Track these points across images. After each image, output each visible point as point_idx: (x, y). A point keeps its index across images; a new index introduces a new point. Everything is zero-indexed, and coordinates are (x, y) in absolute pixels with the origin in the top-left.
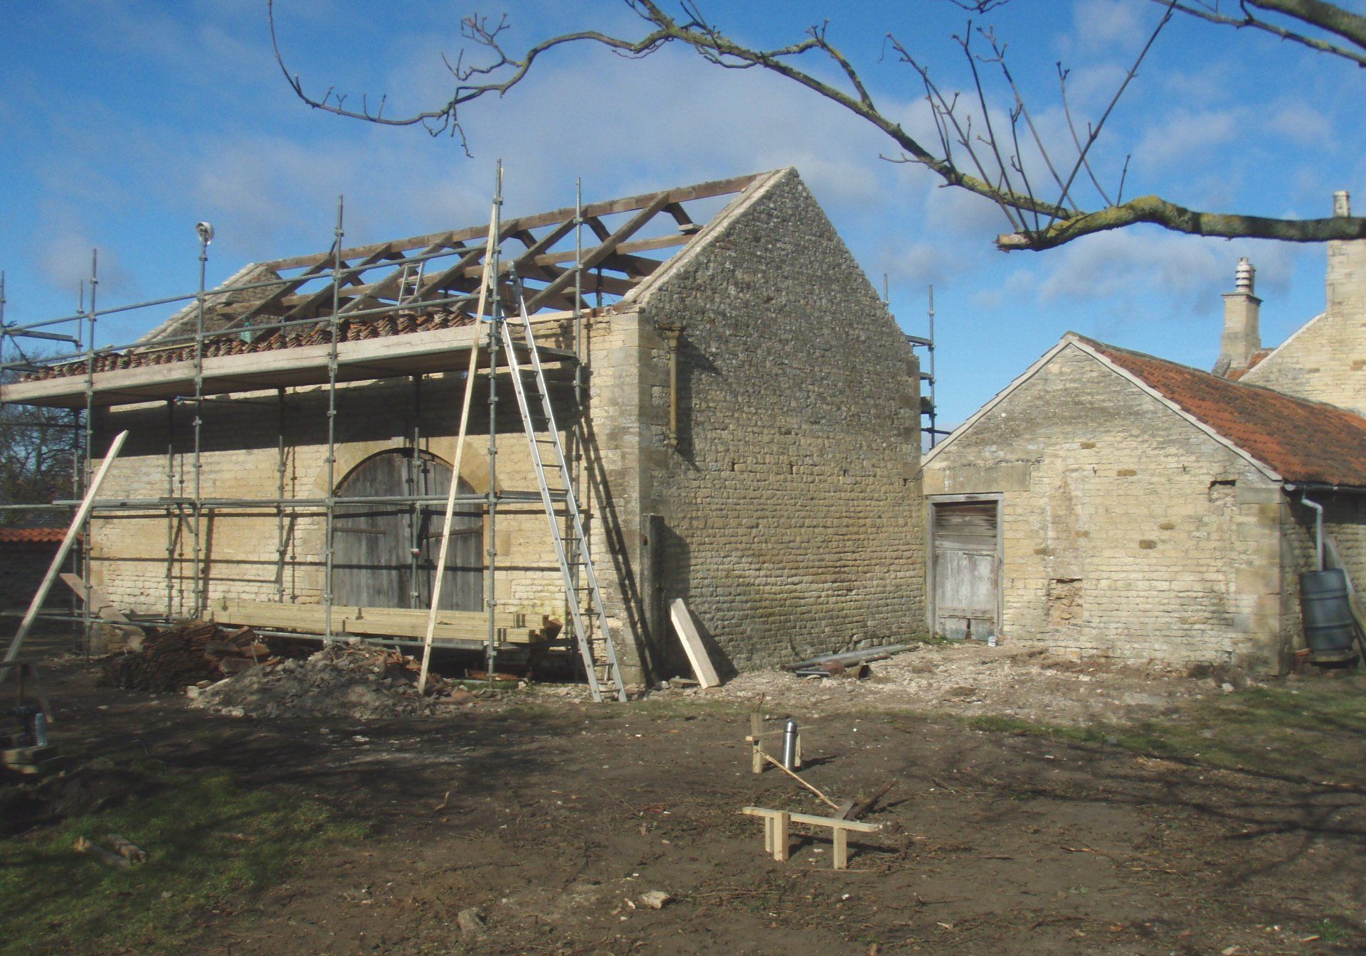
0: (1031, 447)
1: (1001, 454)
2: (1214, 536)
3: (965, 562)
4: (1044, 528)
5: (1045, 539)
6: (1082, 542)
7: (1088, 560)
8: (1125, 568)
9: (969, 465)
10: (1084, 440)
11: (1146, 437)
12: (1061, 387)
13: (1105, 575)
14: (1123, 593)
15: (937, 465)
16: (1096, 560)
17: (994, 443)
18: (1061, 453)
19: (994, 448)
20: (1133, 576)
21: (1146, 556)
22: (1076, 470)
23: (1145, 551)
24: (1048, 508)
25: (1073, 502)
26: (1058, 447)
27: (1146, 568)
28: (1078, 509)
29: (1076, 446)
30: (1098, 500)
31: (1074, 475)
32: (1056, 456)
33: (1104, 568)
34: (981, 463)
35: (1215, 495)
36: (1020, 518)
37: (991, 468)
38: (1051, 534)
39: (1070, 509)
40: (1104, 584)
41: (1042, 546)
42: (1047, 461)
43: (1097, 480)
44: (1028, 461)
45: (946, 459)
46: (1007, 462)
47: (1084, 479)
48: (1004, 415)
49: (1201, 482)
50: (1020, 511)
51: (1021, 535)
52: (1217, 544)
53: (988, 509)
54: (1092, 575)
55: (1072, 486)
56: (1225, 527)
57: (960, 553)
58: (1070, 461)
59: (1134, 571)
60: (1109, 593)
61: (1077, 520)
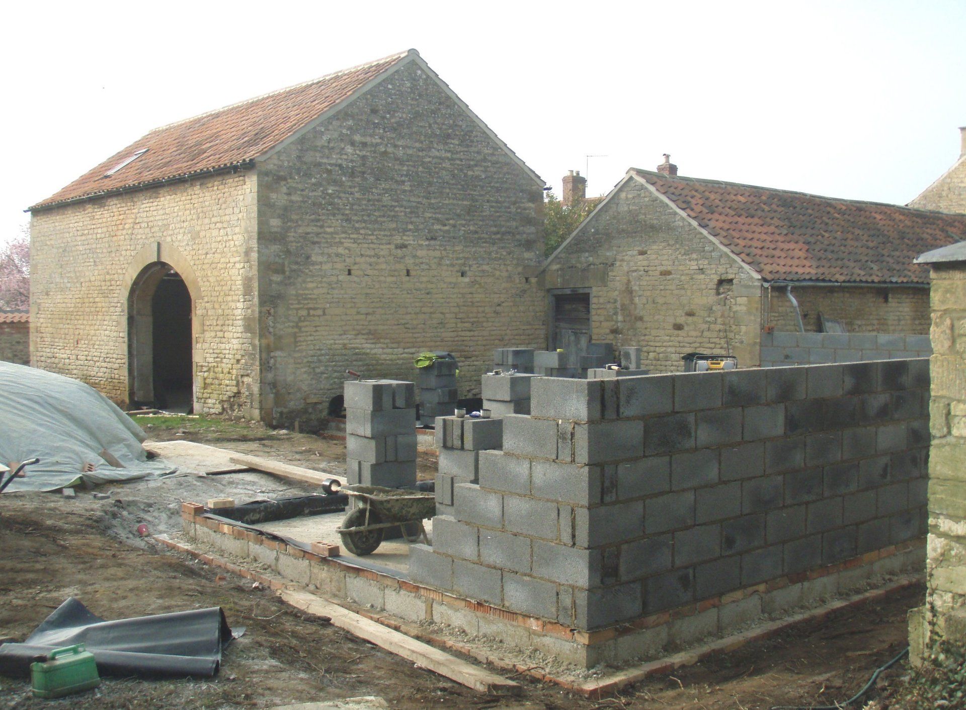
0: (608, 254)
1: (591, 259)
2: (719, 321)
3: (572, 338)
4: (616, 314)
5: (617, 322)
6: (639, 324)
7: (643, 338)
8: (665, 344)
9: (572, 267)
10: (640, 248)
11: (678, 246)
12: (626, 209)
13: (652, 349)
14: (663, 363)
15: (555, 267)
16: (647, 338)
17: (587, 251)
18: (626, 258)
19: (587, 254)
20: (669, 350)
21: (678, 336)
22: (635, 271)
23: (676, 332)
24: (618, 299)
25: (634, 294)
26: (624, 254)
27: (677, 344)
28: (637, 300)
29: (635, 253)
30: (648, 293)
31: (634, 274)
32: (622, 260)
33: (652, 344)
34: (579, 265)
35: (721, 290)
36: (602, 306)
37: (584, 270)
38: (620, 318)
39: (632, 300)
40: (652, 355)
41: (615, 327)
42: (618, 263)
43: (647, 278)
44: (607, 264)
45: (559, 263)
46: (594, 265)
47: (639, 278)
48: (593, 230)
49: (711, 280)
50: (601, 300)
51: (602, 318)
52: (722, 327)
53: (584, 299)
54: (645, 349)
55: (633, 283)
56: (726, 314)
57: (570, 331)
58: (632, 264)
59: (670, 346)
60: (654, 362)
61: (636, 308)
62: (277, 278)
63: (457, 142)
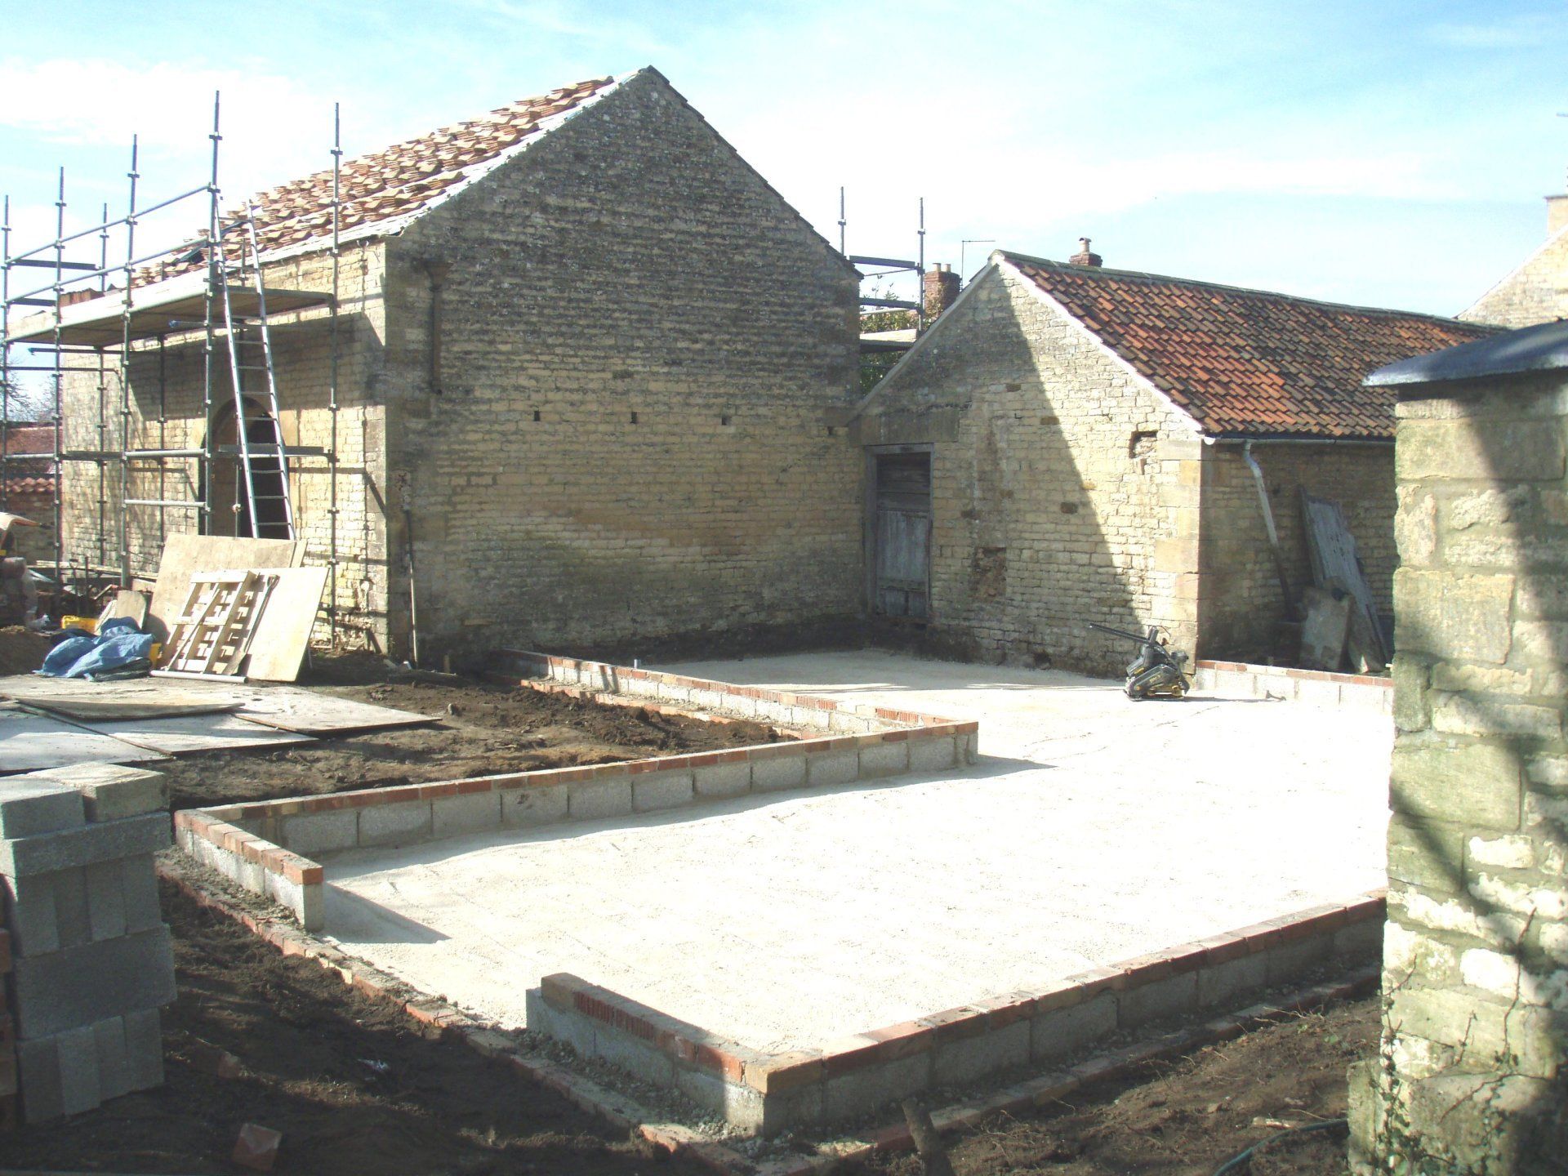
0: (959, 390)
1: (932, 398)
2: (1134, 499)
3: (903, 525)
4: (970, 486)
5: (972, 499)
6: (1007, 504)
7: (1012, 526)
8: (1047, 536)
9: (903, 410)
10: (1009, 381)
11: (1069, 377)
12: (989, 317)
13: (1027, 544)
14: (1044, 567)
15: (876, 410)
16: (1020, 526)
17: (927, 385)
18: (987, 397)
19: (926, 390)
20: (1055, 546)
21: (1068, 523)
22: (1002, 417)
23: (1067, 516)
24: (975, 463)
25: (999, 455)
26: (985, 389)
27: (1067, 537)
28: (1004, 464)
29: (1002, 388)
30: (1022, 454)
31: (1000, 422)
32: (983, 400)
33: (1027, 535)
34: (913, 408)
35: (1138, 449)
36: (948, 474)
37: (922, 415)
38: (977, 493)
39: (995, 463)
40: (1026, 554)
41: (969, 507)
42: (974, 406)
43: (1021, 429)
44: (957, 406)
45: (882, 404)
46: (937, 406)
47: (1008, 429)
48: (935, 351)
49: (1121, 432)
50: (948, 465)
51: (949, 494)
52: (1137, 510)
53: (922, 462)
54: (1015, 544)
55: (998, 437)
56: (1144, 488)
57: (899, 513)
58: (996, 406)
59: (1055, 540)
60: (1030, 566)
61: (1002, 477)
62: (417, 424)
63: (717, 209)
